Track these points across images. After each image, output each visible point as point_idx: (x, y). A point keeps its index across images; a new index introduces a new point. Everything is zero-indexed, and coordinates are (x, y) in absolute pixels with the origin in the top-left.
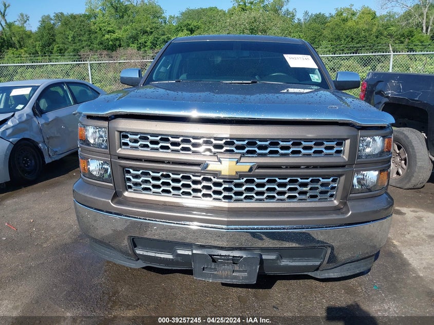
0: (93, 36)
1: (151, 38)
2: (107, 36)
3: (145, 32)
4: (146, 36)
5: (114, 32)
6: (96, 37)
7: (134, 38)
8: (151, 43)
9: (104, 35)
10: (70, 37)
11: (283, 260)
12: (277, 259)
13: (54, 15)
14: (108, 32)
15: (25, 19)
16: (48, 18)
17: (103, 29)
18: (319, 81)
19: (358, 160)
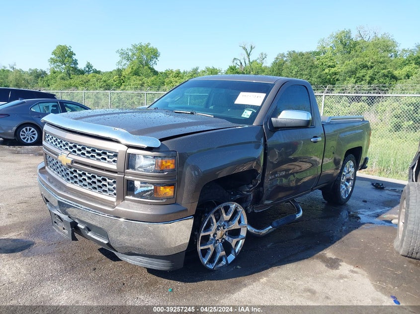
0: (313, 70)
1: (370, 72)
2: (327, 71)
3: (365, 66)
4: (365, 71)
5: (334, 66)
6: (316, 72)
7: (353, 73)
8: (370, 77)
9: (324, 70)
10: (294, 72)
11: (90, 232)
12: (84, 229)
13: (288, 53)
14: (329, 67)
15: (263, 57)
16: (283, 55)
17: (324, 64)
18: (248, 117)
19: (127, 170)
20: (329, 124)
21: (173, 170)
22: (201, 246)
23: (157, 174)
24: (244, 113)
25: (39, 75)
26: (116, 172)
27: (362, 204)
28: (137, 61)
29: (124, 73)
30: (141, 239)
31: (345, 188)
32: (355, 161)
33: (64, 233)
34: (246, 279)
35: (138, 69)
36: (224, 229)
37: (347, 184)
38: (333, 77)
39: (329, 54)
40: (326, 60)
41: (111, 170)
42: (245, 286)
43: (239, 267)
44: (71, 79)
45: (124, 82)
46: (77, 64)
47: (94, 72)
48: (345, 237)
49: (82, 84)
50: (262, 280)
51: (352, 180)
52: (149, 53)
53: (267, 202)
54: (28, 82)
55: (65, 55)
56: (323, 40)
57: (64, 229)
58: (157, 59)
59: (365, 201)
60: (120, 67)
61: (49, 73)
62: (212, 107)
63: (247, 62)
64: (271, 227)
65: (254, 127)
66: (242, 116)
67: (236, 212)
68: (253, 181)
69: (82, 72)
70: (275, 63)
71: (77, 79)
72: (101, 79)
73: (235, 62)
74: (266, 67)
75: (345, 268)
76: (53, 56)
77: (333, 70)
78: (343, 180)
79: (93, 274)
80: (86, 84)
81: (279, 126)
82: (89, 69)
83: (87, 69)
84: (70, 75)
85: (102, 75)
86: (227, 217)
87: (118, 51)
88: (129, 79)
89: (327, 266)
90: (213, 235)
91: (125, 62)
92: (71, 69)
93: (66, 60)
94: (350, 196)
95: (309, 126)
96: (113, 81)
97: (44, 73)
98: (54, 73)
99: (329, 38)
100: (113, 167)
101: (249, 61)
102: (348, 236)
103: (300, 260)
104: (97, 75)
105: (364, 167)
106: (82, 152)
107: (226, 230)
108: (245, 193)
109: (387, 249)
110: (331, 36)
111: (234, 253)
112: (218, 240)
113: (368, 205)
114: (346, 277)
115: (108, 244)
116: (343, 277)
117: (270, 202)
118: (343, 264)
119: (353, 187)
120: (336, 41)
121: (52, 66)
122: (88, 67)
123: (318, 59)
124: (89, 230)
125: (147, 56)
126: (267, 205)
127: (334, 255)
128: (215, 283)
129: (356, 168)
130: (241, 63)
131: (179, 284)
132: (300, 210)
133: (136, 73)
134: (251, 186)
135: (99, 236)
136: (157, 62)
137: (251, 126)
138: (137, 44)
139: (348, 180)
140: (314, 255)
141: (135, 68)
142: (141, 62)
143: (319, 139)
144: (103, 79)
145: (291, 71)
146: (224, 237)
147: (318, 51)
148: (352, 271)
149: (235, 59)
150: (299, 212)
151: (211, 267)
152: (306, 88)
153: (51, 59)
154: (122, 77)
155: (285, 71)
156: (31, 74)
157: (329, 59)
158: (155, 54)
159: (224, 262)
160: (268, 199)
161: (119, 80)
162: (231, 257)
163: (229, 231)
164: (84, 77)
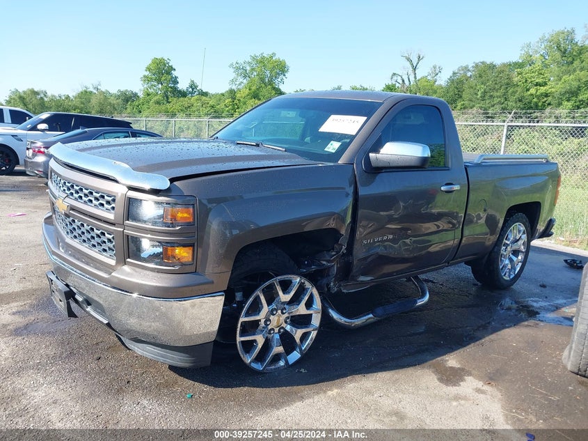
0: (511, 90)
2: (533, 91)
5: (545, 84)
6: (515, 92)
7: (573, 94)
9: (528, 90)
10: (479, 93)
11: (89, 307)
12: (82, 302)
13: (474, 65)
14: (536, 85)
15: (437, 71)
16: (466, 69)
17: (530, 80)
18: (334, 151)
19: (127, 222)
20: (478, 165)
21: (189, 224)
22: (241, 336)
23: (166, 228)
24: (329, 145)
25: (128, 98)
26: (113, 224)
27: (538, 290)
28: (257, 78)
29: (238, 95)
30: (153, 324)
31: (509, 264)
32: (527, 224)
33: (61, 306)
34: (305, 390)
35: (258, 89)
36: (283, 313)
37: (515, 259)
38: (543, 100)
39: (538, 65)
40: (533, 75)
41: (108, 221)
42: (302, 398)
43: (303, 370)
44: (169, 102)
45: (238, 108)
46: (178, 83)
47: (199, 94)
48: (487, 338)
49: (182, 110)
50: (330, 393)
51: (522, 252)
52: (274, 67)
53: (362, 278)
54: (114, 108)
55: (162, 71)
56: (529, 46)
57: (61, 301)
58: (284, 75)
59: (543, 286)
60: (234, 87)
61: (141, 94)
62: (309, 138)
63: (412, 78)
64: (371, 316)
65: (340, 166)
66: (326, 149)
67: (302, 290)
68: (335, 246)
69: (183, 94)
70: (452, 80)
71: (176, 103)
72: (208, 103)
73: (395, 78)
74: (441, 85)
75: (470, 385)
76: (147, 73)
77: (543, 89)
78: (506, 251)
79: (93, 365)
80: (188, 111)
81: (381, 165)
82: (193, 89)
83: (191, 90)
84: (167, 98)
85: (210, 98)
86: (285, 297)
87: (232, 64)
88: (245, 103)
89: (441, 380)
90: (265, 322)
91: (240, 79)
92: (170, 89)
93: (163, 78)
94: (518, 276)
95: (427, 166)
96: (223, 107)
97: (135, 95)
98: (148, 95)
99: (538, 42)
100: (110, 216)
101: (415, 78)
102: (493, 336)
103: (402, 367)
104: (204, 98)
105: (547, 233)
106: (89, 198)
107: (286, 315)
108: (324, 263)
109: (549, 361)
110: (542, 40)
111: (298, 350)
112: (273, 329)
113: (546, 291)
114: (465, 398)
115: (108, 325)
116: (460, 398)
117: (369, 278)
118: (469, 379)
119: (524, 262)
120: (550, 46)
121: (145, 86)
122: (191, 87)
123: (519, 74)
124: (89, 304)
125: (271, 72)
126: (363, 283)
127: (460, 363)
128: (258, 392)
129: (532, 234)
130: (403, 81)
131: (206, 388)
132: (425, 294)
133: (255, 96)
134: (334, 253)
135: (99, 313)
136: (285, 80)
137: (336, 164)
138: (258, 55)
139: (516, 253)
140: (426, 361)
141: (254, 88)
142: (262, 80)
143: (456, 187)
144: (211, 103)
145: (476, 91)
146: (284, 325)
147: (520, 61)
148: (478, 391)
149: (394, 74)
150: (423, 295)
151: (258, 367)
152: (439, 109)
153: (145, 76)
154: (236, 101)
155: (467, 91)
156: (118, 97)
157: (537, 73)
158: (281, 69)
159: (282, 363)
160: (364, 274)
161: (232, 104)
162: (295, 356)
163: (292, 316)
164: (185, 101)
